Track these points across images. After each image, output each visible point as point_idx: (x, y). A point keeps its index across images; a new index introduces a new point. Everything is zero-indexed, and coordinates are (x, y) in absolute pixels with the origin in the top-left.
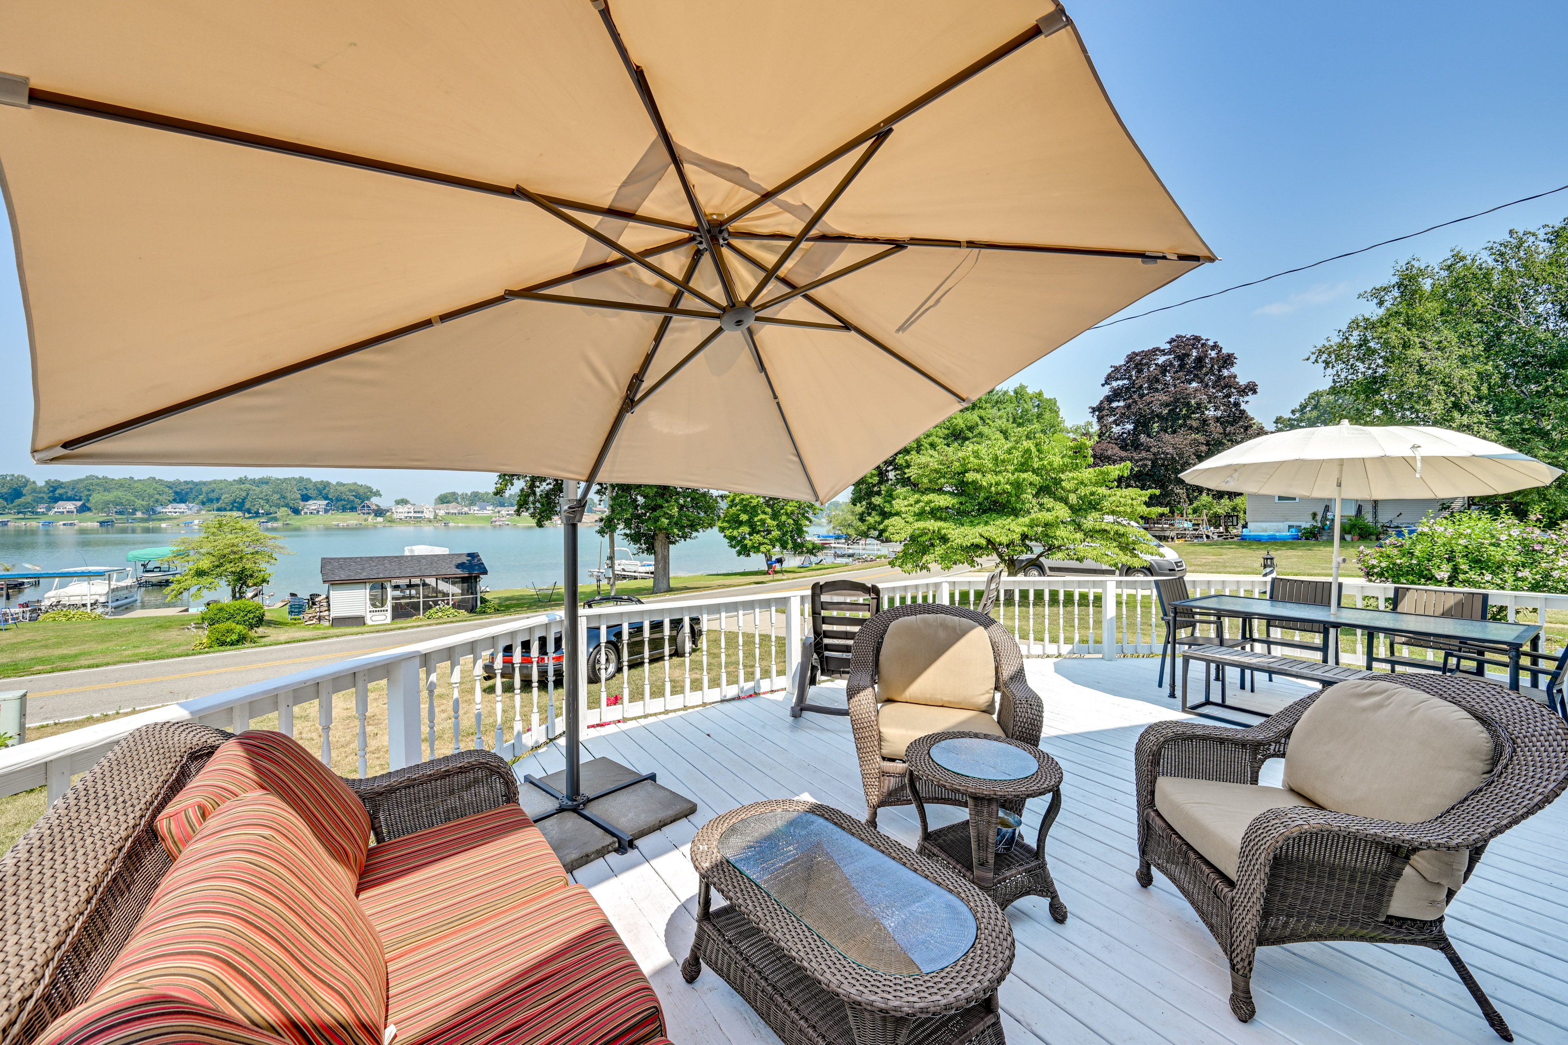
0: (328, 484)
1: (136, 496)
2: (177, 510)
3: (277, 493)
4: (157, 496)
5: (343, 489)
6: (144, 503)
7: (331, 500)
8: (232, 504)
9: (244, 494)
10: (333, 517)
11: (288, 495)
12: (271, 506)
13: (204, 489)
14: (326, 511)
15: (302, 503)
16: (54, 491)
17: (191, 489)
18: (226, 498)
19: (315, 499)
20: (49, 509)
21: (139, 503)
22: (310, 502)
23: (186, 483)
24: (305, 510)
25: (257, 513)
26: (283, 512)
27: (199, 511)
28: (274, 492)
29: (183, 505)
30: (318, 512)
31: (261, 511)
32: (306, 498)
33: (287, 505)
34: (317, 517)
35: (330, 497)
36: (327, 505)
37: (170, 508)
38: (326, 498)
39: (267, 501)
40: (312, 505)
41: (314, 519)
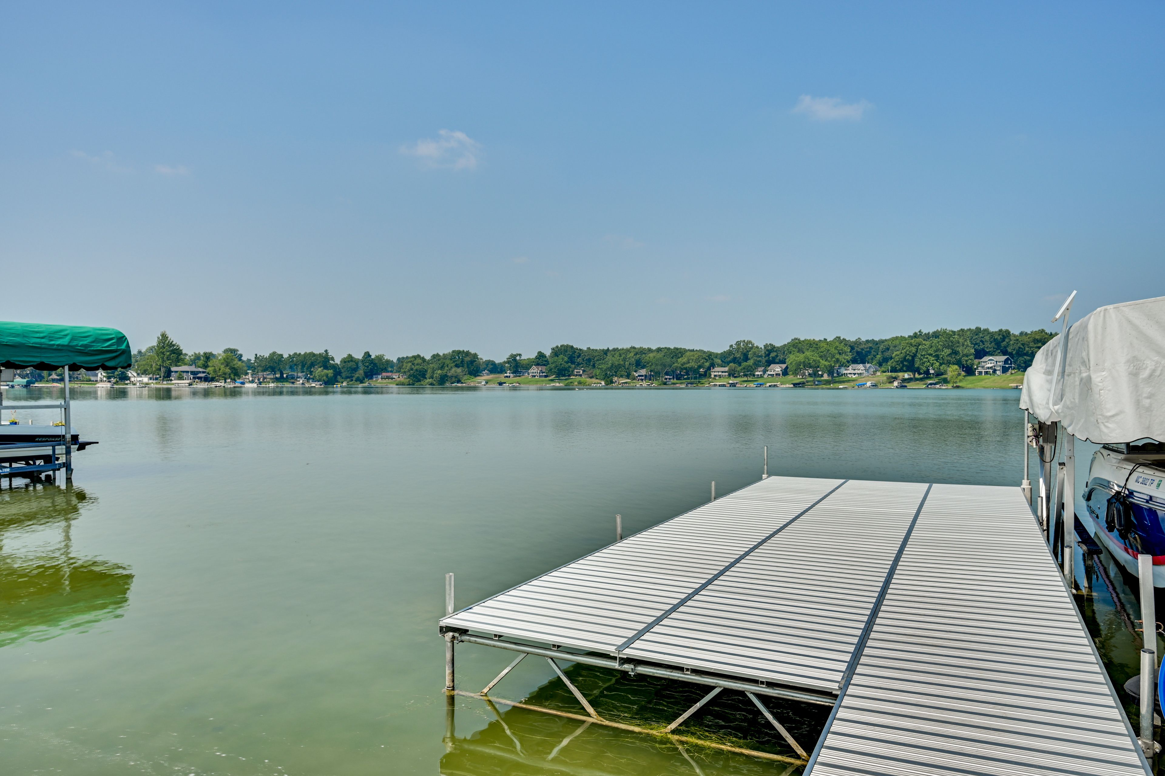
0: (1008, 332)
1: (821, 357)
2: (856, 371)
3: (948, 347)
4: (837, 356)
5: (1025, 339)
6: (827, 363)
7: (1011, 354)
8: (902, 362)
9: (914, 350)
10: (1012, 377)
11: (960, 349)
12: (941, 364)
13: (882, 347)
14: (1005, 370)
15: (976, 361)
16: (769, 355)
17: (871, 348)
18: (897, 355)
19: (992, 355)
20: (765, 372)
21: (823, 362)
22: (986, 359)
23: (868, 341)
24: (980, 369)
25: (927, 372)
26: (952, 371)
27: (875, 372)
28: (944, 346)
29: (861, 366)
30: (995, 371)
31: (932, 371)
32: (980, 354)
33: (959, 363)
34: (993, 377)
35: (1009, 350)
36: (1006, 362)
37: (850, 370)
38: (1004, 353)
39: (937, 357)
40: (989, 362)
41: (989, 380)
